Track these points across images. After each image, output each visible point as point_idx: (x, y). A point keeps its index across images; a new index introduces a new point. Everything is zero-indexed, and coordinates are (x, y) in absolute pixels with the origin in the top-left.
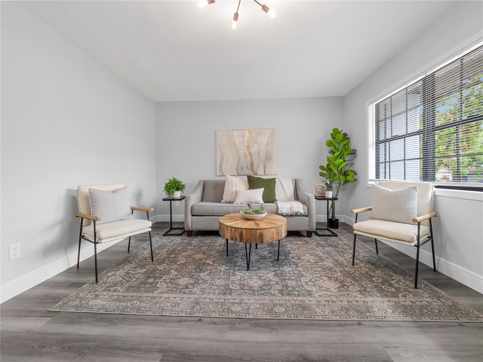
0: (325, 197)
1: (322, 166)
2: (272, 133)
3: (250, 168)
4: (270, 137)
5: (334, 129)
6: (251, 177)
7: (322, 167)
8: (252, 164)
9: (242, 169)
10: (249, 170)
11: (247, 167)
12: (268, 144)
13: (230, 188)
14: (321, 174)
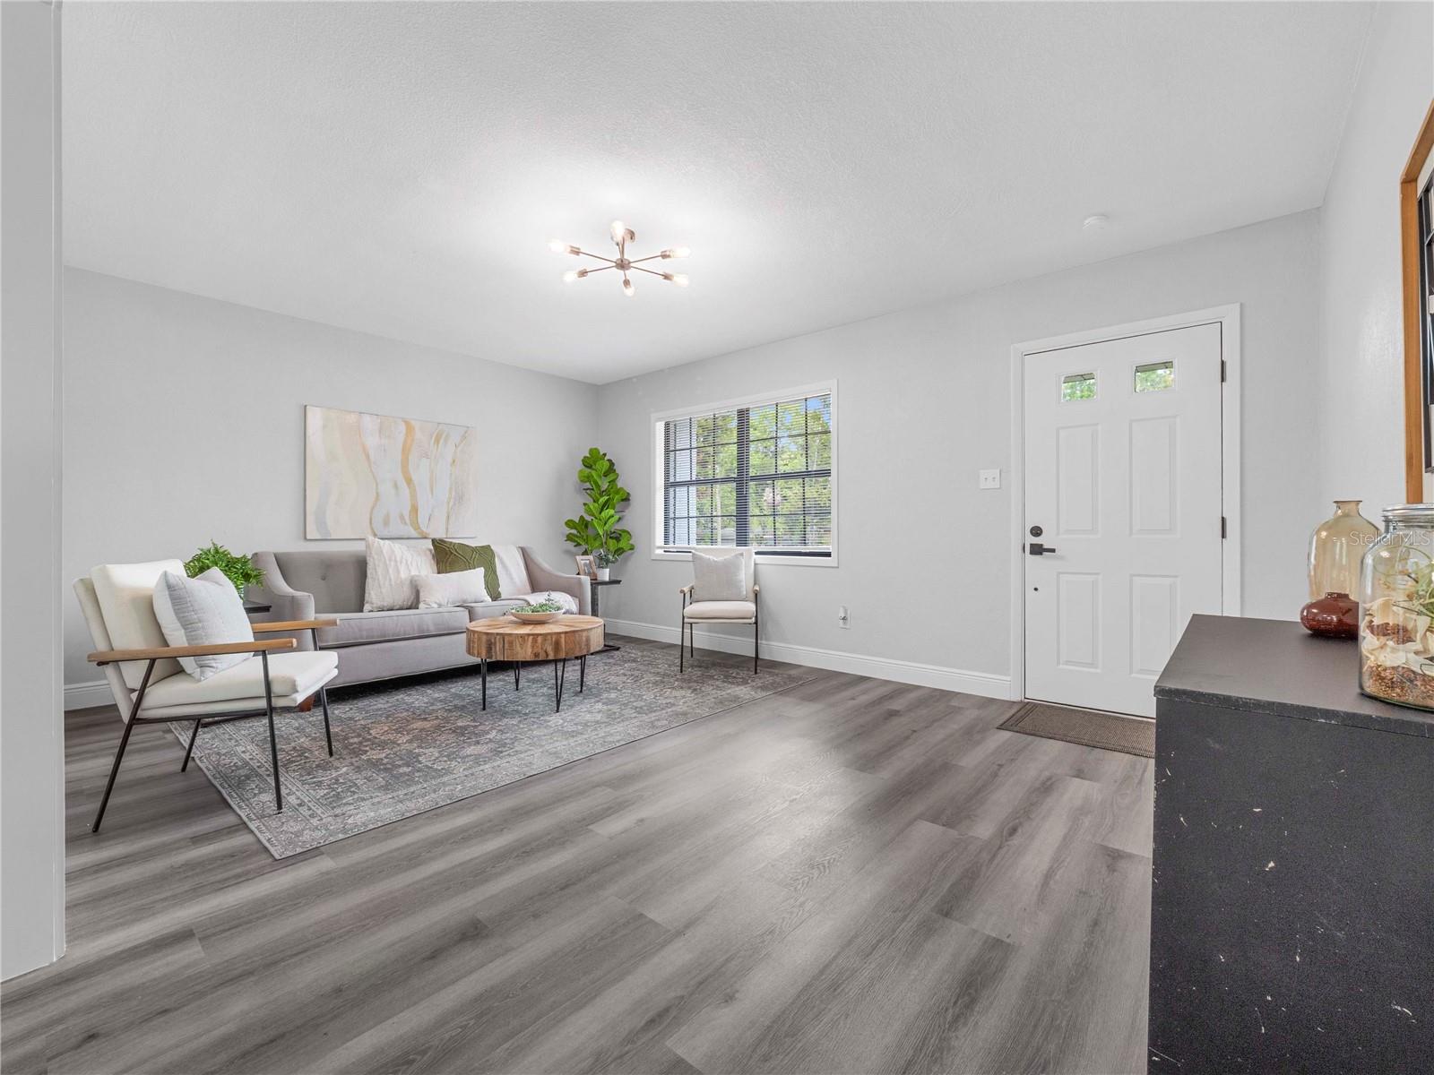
0: (596, 579)
1: (572, 521)
2: (464, 437)
3: (408, 521)
4: (460, 444)
5: (591, 450)
6: (445, 542)
7: (570, 524)
8: (415, 510)
9: (386, 522)
10: (405, 523)
11: (402, 517)
12: (454, 461)
13: (391, 571)
14: (569, 538)
